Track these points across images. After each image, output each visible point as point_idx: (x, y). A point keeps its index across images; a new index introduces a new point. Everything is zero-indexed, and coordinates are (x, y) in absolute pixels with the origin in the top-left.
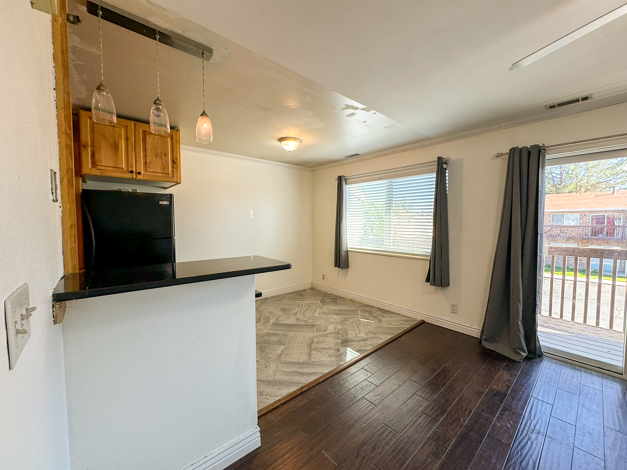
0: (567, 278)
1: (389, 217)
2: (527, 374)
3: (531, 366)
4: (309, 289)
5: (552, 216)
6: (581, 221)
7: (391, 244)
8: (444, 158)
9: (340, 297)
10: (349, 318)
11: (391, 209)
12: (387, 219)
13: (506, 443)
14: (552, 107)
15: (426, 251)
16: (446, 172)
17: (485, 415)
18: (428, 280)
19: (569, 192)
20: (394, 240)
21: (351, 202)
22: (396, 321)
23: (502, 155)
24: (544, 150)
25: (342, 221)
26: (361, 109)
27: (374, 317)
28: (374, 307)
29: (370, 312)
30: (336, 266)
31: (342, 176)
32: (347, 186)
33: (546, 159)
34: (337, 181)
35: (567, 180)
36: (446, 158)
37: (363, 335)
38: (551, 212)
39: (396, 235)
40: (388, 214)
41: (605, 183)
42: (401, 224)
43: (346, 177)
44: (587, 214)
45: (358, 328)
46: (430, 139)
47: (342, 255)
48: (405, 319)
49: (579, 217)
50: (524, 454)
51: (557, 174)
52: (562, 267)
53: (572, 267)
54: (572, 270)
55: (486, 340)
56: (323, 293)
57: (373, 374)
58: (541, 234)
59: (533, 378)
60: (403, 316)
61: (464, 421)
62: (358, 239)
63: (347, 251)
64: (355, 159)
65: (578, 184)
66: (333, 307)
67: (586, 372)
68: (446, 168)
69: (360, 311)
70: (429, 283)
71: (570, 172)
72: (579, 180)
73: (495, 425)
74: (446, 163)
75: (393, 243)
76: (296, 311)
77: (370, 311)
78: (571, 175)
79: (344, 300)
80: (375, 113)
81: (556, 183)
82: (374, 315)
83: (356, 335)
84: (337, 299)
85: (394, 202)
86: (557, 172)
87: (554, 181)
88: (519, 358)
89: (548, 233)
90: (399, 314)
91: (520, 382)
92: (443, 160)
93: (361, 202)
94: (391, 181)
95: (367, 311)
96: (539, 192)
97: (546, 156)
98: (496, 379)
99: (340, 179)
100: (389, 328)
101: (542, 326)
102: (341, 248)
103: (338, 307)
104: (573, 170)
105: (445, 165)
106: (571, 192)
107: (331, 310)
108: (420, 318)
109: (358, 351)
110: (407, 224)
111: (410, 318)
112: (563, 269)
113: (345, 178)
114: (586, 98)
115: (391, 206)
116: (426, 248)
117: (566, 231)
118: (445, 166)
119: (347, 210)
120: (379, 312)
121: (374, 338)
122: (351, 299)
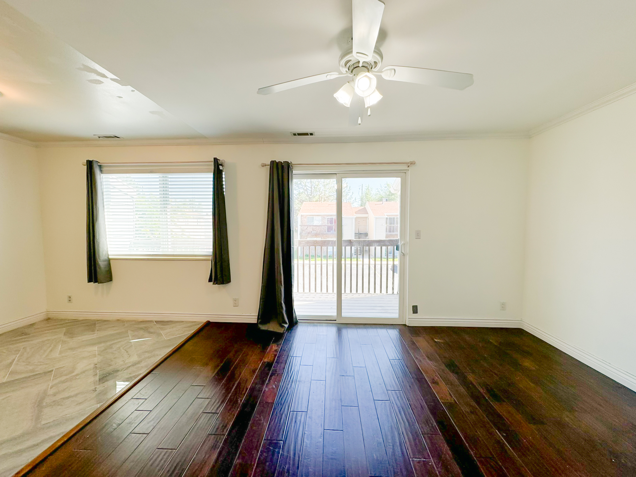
0: (311, 263)
1: (166, 216)
2: (288, 341)
3: (291, 333)
4: (43, 321)
5: (307, 218)
6: (322, 222)
7: (170, 247)
8: (220, 160)
9: (100, 321)
10: (113, 344)
11: (168, 207)
12: (163, 218)
13: (272, 401)
14: (295, 134)
15: (205, 251)
16: (222, 174)
17: (258, 386)
18: (210, 280)
19: (316, 201)
20: (172, 242)
21: (112, 197)
22: (179, 329)
23: (265, 166)
24: (292, 166)
25: (96, 220)
26: (112, 79)
27: (152, 333)
28: (151, 321)
29: (146, 329)
30: (90, 280)
31: (94, 162)
32: (104, 176)
33: (294, 173)
34: (86, 166)
35: (314, 192)
36: (222, 161)
37: (135, 358)
38: (306, 215)
39: (184, 237)
40: (164, 213)
41: (333, 196)
42: (190, 224)
43: (101, 163)
44: (325, 217)
45: (127, 352)
46: (205, 137)
47: (99, 266)
48: (189, 325)
49: (321, 219)
50: (282, 403)
51: (309, 187)
52: (314, 255)
53: (320, 254)
54: (319, 256)
55: (261, 323)
56: (69, 321)
57: (146, 399)
58: (293, 231)
59: (291, 342)
60: (187, 322)
61: (241, 401)
62: (129, 243)
63: (109, 261)
64: (114, 141)
65: (320, 195)
66: (88, 337)
67: (320, 326)
68: (222, 170)
69: (132, 331)
70: (212, 283)
71: (316, 187)
72: (320, 193)
73: (265, 390)
74: (221, 165)
75: (172, 245)
76: (9, 361)
77: (145, 327)
78: (316, 189)
79: (105, 323)
80: (133, 91)
81: (309, 194)
82: (152, 330)
83: (125, 362)
84: (95, 324)
85: (170, 200)
86: (309, 186)
87: (307, 192)
88: (283, 330)
89: (306, 231)
90: (182, 322)
91: (283, 348)
92: (219, 161)
93: (129, 197)
94: (166, 175)
95: (141, 329)
96: (290, 198)
97: (293, 171)
98: (268, 352)
99: (90, 165)
100: (170, 340)
101: (299, 301)
102: (97, 255)
103: (96, 335)
104: (317, 186)
105: (221, 166)
106: (317, 201)
107: (83, 341)
108: (204, 320)
109: (127, 380)
110: (196, 224)
111: (195, 322)
112: (315, 256)
113: (99, 164)
114: (311, 134)
115: (167, 204)
116: (205, 247)
117: (315, 229)
118: (221, 168)
119: (105, 207)
120: (158, 326)
121: (149, 357)
122: (118, 320)
